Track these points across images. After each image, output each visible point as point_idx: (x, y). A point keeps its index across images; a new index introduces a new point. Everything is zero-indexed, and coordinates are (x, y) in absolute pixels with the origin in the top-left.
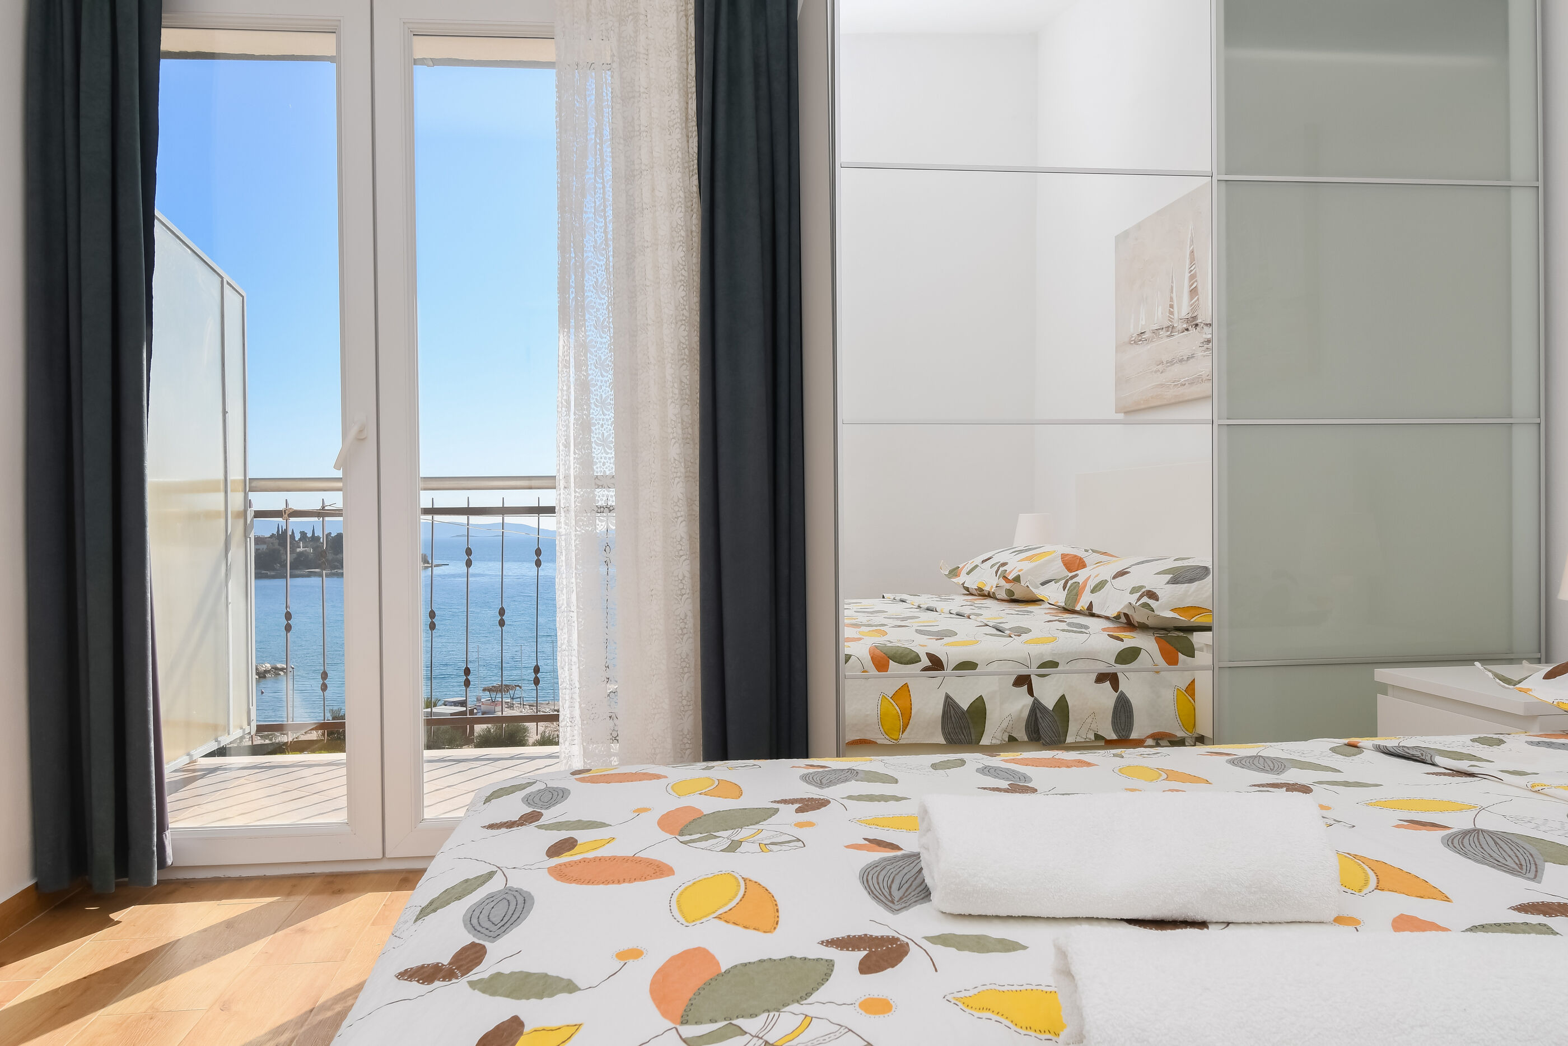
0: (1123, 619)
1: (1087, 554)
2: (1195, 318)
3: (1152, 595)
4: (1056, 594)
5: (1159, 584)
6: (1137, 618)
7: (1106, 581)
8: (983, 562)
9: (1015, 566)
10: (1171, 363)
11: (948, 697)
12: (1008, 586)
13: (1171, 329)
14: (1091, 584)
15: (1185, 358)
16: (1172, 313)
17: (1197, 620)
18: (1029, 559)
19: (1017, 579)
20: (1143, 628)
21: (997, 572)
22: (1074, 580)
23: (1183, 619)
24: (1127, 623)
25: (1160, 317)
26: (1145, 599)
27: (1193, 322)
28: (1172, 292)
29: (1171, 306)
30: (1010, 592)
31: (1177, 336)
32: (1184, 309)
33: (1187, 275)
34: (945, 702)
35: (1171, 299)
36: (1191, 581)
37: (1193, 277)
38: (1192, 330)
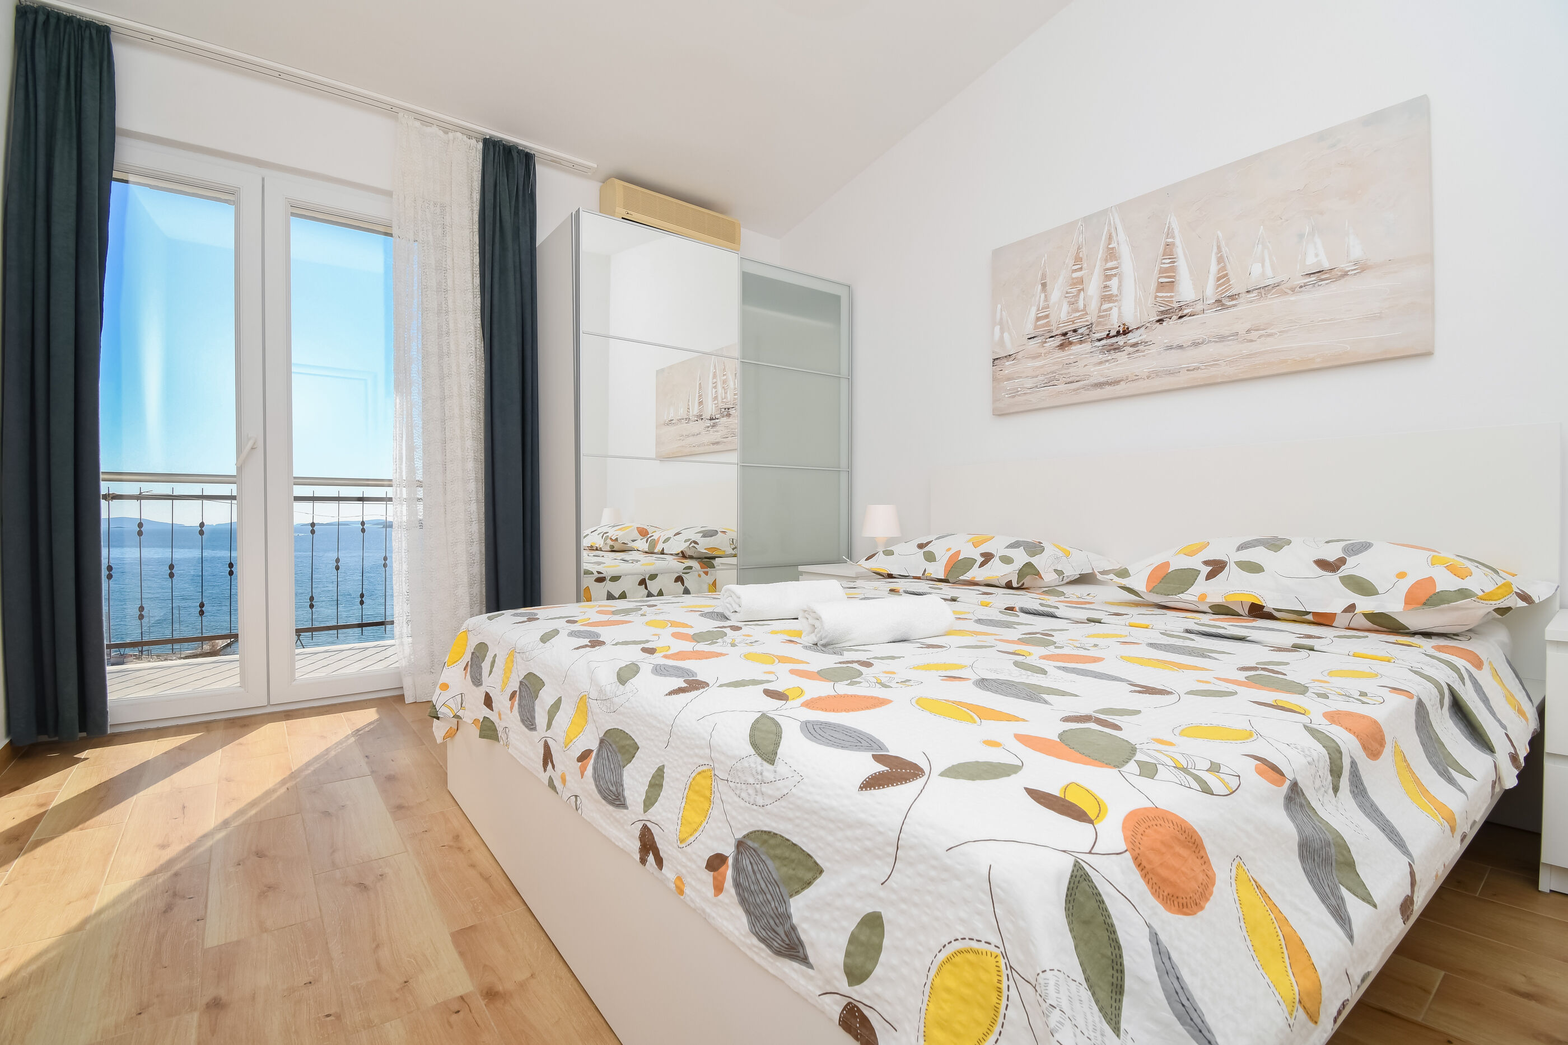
0: (681, 555)
1: (648, 527)
2: (701, 415)
3: (696, 543)
4: (642, 544)
5: (698, 538)
6: (689, 553)
7: (671, 538)
8: (592, 532)
9: (613, 533)
10: (688, 436)
11: (608, 592)
12: (612, 543)
13: (688, 420)
14: (662, 539)
15: (696, 434)
16: (689, 412)
17: (715, 553)
18: (620, 529)
19: (616, 540)
20: (691, 557)
21: (602, 537)
22: (652, 538)
23: (711, 554)
24: (683, 555)
25: (682, 413)
26: (693, 544)
27: (700, 417)
28: (689, 402)
29: (689, 409)
30: (612, 547)
31: (691, 423)
32: (695, 410)
33: (697, 395)
34: (607, 594)
35: (689, 405)
36: (711, 536)
37: (700, 396)
38: (700, 421)
